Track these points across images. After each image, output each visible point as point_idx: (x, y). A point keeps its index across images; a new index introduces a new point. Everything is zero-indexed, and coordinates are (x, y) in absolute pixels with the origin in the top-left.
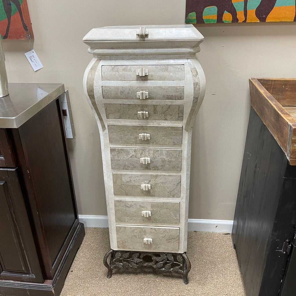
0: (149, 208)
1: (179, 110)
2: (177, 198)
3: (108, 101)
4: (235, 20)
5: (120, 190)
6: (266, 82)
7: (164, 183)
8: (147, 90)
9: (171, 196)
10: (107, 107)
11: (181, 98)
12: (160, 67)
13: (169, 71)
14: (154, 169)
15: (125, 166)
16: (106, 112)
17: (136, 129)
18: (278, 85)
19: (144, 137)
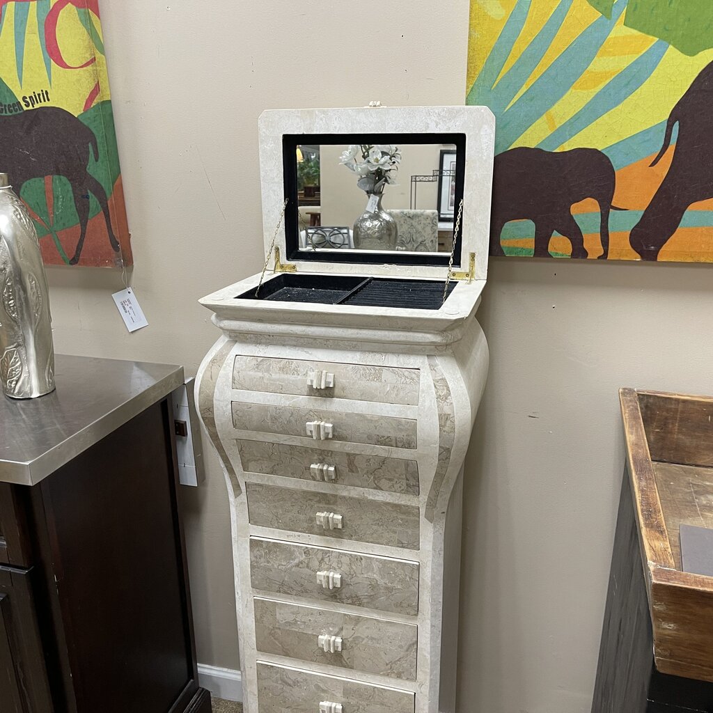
0: (339, 695)
1: (406, 470)
2: (407, 682)
3: (244, 434)
4: (579, 252)
5: (272, 641)
6: (662, 404)
7: (375, 639)
8: (331, 420)
9: (393, 675)
10: (243, 445)
11: (410, 444)
12: (364, 369)
13: (383, 380)
14: (350, 601)
15: (283, 584)
16: (242, 457)
17: (310, 499)
18: (693, 413)
19: (328, 521)
